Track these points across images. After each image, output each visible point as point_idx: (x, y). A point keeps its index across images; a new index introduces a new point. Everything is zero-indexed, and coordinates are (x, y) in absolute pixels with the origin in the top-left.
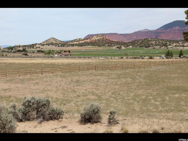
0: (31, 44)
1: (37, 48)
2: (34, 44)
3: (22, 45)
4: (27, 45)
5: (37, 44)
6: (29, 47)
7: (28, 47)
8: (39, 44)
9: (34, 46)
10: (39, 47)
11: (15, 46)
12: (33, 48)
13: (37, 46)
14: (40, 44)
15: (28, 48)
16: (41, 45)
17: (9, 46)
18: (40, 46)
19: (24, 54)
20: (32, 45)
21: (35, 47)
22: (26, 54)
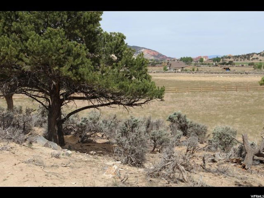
0: (246, 54)
1: (253, 60)
2: (251, 54)
3: (234, 55)
4: (240, 56)
5: (254, 53)
6: (243, 58)
7: (241, 58)
8: (257, 54)
9: (251, 56)
10: (257, 58)
11: (224, 56)
12: (248, 59)
13: (255, 56)
14: (259, 54)
15: (241, 60)
16: (260, 56)
17: (216, 57)
18: (258, 56)
19: (225, 68)
20: (248, 55)
21: (251, 58)
22: (228, 68)
